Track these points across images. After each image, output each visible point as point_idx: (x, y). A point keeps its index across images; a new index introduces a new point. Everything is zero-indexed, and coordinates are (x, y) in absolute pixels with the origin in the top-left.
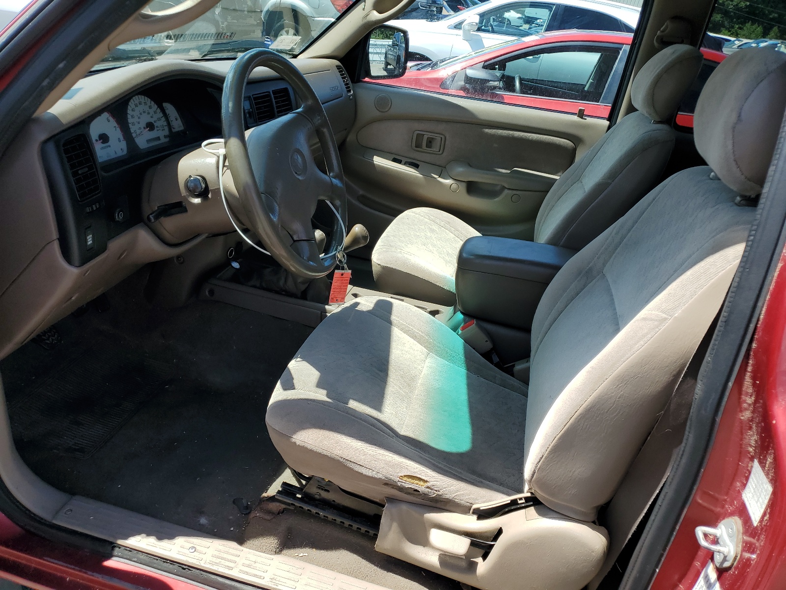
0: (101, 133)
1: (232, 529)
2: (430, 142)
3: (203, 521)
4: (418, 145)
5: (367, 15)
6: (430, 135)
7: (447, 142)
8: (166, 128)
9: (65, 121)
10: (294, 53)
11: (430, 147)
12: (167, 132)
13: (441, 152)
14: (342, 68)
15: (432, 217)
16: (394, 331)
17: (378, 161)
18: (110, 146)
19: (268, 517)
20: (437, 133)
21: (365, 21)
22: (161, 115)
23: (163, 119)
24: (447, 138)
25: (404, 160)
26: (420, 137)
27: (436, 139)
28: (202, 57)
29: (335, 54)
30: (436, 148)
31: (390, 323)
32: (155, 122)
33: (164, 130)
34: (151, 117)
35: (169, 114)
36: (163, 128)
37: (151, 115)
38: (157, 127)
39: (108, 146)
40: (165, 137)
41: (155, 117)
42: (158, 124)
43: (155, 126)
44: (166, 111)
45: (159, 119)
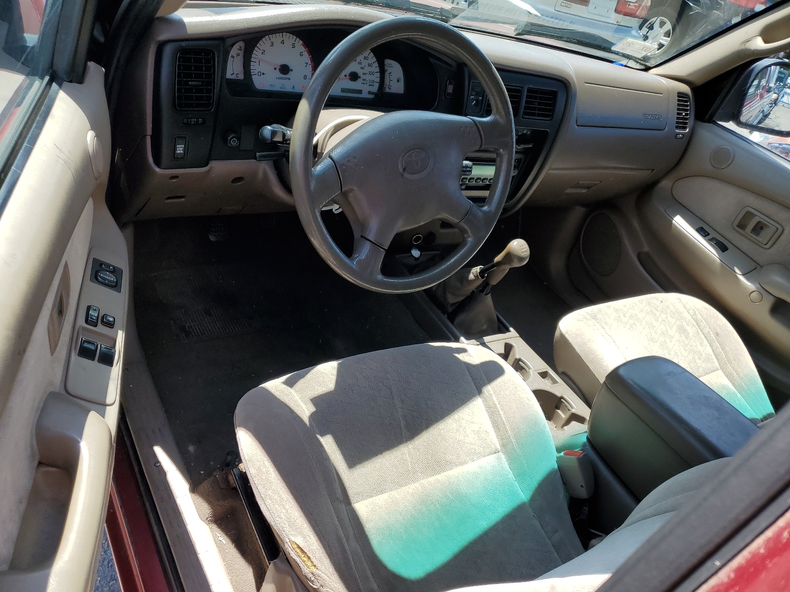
0: (283, 64)
1: (202, 472)
2: (762, 228)
3: (191, 448)
4: (742, 226)
5: (748, 41)
6: (764, 220)
7: (782, 238)
8: (376, 86)
9: (190, 31)
10: (648, 64)
11: (757, 234)
12: (375, 88)
13: (767, 246)
14: (689, 98)
15: (699, 316)
16: (475, 403)
17: (679, 222)
18: (289, 79)
19: (223, 486)
20: (773, 220)
21: (743, 47)
22: (378, 69)
23: (378, 75)
24: (786, 232)
25: (713, 234)
26: (749, 215)
27: (769, 227)
28: (516, 35)
29: (690, 79)
30: (764, 236)
31: (480, 392)
32: (364, 74)
33: (373, 85)
34: (362, 68)
35: (391, 73)
36: (372, 84)
37: (362, 66)
38: (363, 80)
39: (286, 79)
40: (370, 93)
41: (367, 69)
42: (368, 77)
43: (360, 77)
44: (386, 68)
45: (371, 73)
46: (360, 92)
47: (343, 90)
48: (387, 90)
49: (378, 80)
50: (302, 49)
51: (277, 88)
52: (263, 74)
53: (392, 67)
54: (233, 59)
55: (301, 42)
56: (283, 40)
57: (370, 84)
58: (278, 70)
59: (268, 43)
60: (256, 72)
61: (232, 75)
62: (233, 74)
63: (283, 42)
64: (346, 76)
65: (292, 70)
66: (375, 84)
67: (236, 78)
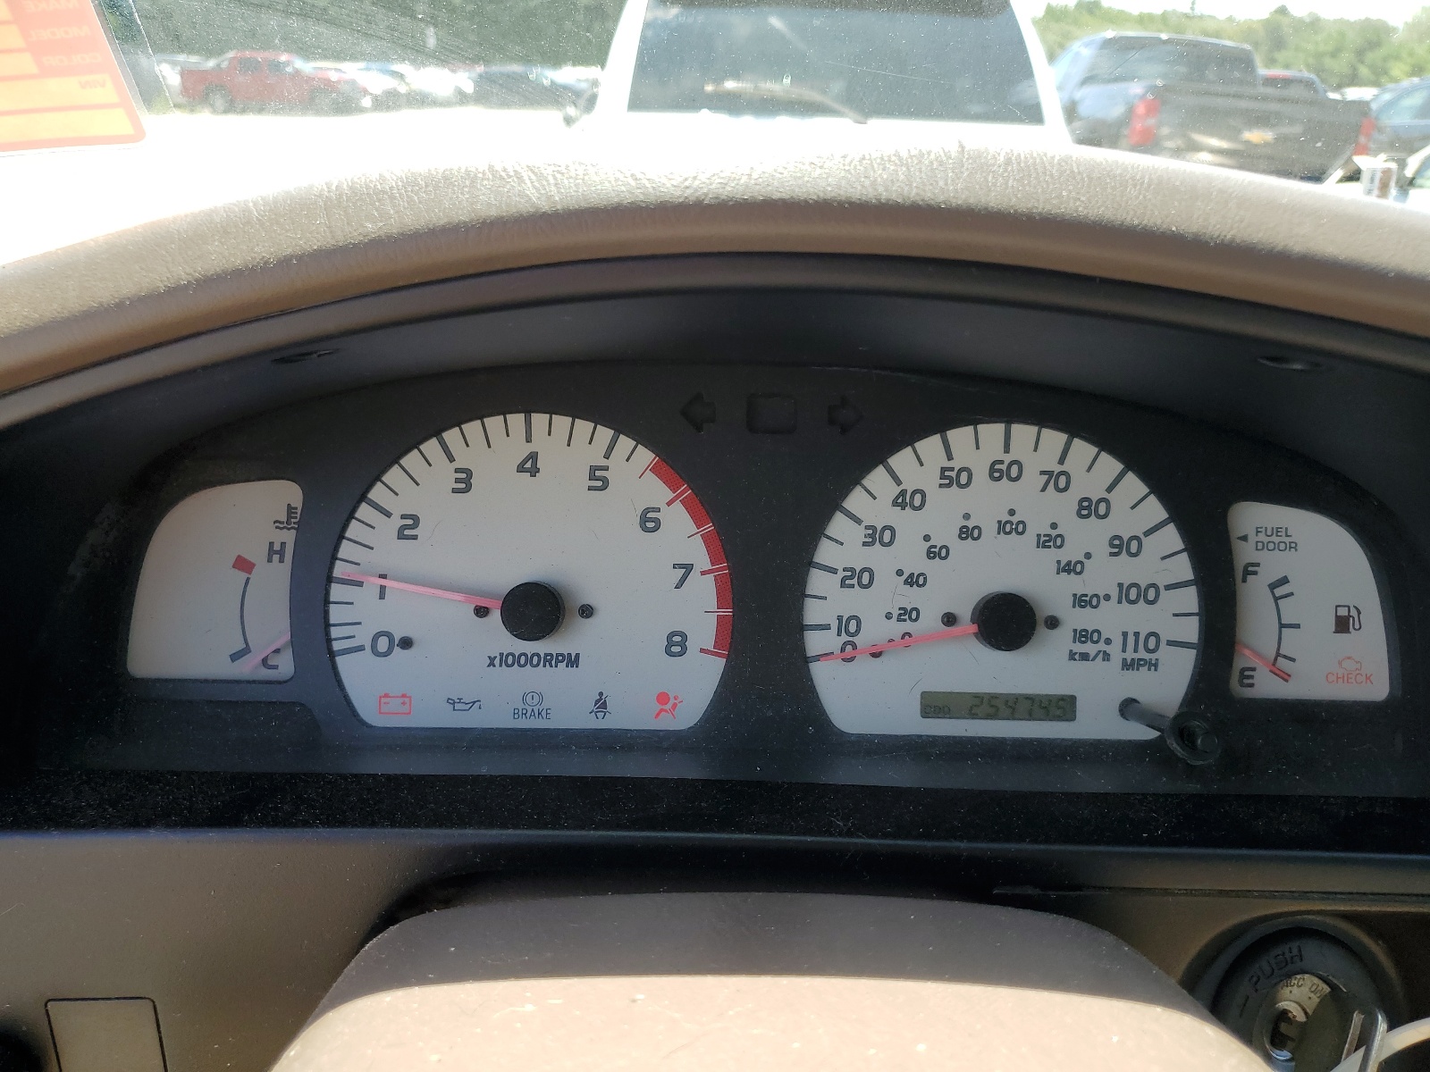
0: (525, 579)
8: (1178, 666)
12: (1169, 683)
18: (573, 660)
22: (1181, 569)
23: (1188, 600)
32: (1081, 601)
33: (1154, 665)
34: (1068, 568)
35: (1284, 581)
36: (1142, 654)
37: (1070, 553)
38: (1083, 636)
39: (549, 660)
40: (1128, 708)
41: (1105, 574)
42: (1112, 619)
43: (1053, 623)
44: (1245, 553)
45: (1132, 594)
46: (1063, 707)
47: (934, 705)
48: (1266, 686)
49: (1190, 630)
50: (657, 492)
51: (496, 714)
52: (406, 643)
53: (1293, 546)
54: (244, 576)
55: (645, 456)
56: (533, 457)
57: (1130, 655)
58: (496, 615)
59: (444, 474)
60: (363, 636)
61: (235, 657)
62: (246, 651)
63: (530, 466)
64: (950, 619)
65: (587, 611)
66: (1165, 653)
67: (265, 674)
